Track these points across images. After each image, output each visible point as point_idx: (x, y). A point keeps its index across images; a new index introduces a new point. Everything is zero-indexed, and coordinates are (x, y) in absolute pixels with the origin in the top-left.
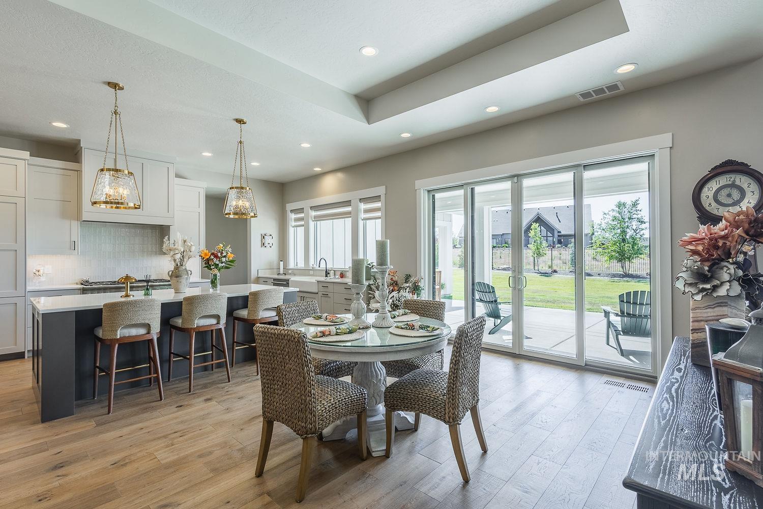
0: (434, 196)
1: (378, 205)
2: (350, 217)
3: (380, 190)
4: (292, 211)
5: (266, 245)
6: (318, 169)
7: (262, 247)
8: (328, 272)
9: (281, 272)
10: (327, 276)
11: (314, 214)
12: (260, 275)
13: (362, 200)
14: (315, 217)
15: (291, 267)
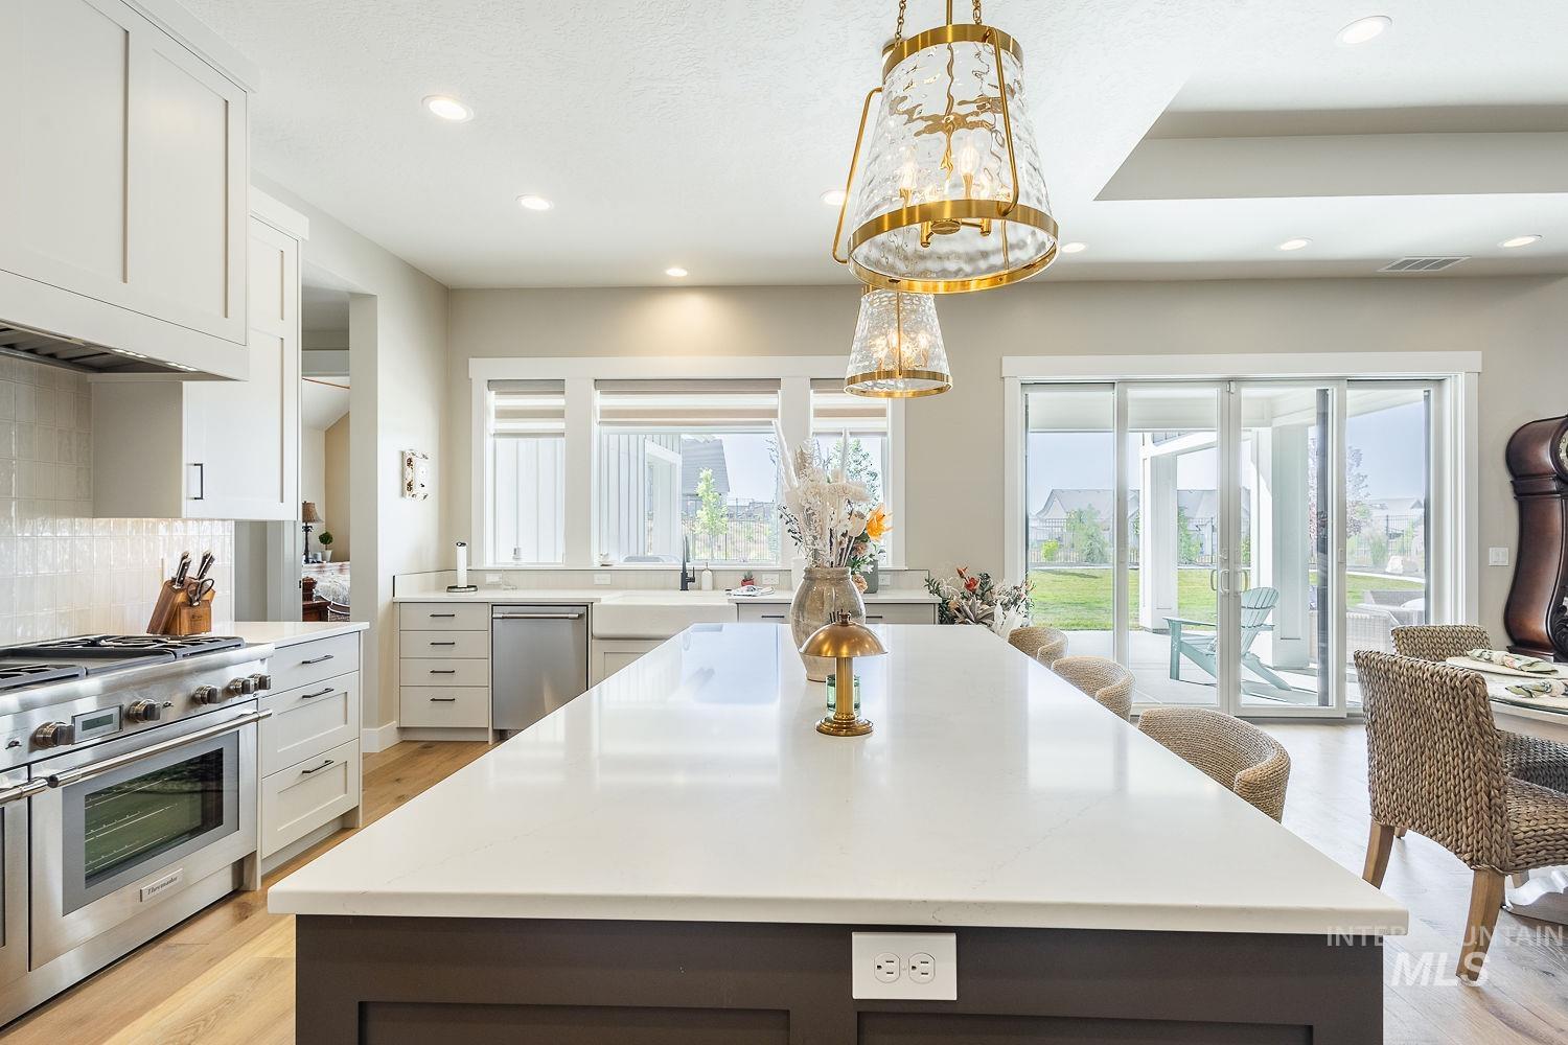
4: (492, 384)
5: (417, 489)
6: (677, 273)
7: (403, 495)
8: (690, 575)
9: (462, 581)
10: (684, 588)
11: (601, 401)
12: (400, 596)
13: (818, 383)
14: (609, 411)
15: (489, 564)
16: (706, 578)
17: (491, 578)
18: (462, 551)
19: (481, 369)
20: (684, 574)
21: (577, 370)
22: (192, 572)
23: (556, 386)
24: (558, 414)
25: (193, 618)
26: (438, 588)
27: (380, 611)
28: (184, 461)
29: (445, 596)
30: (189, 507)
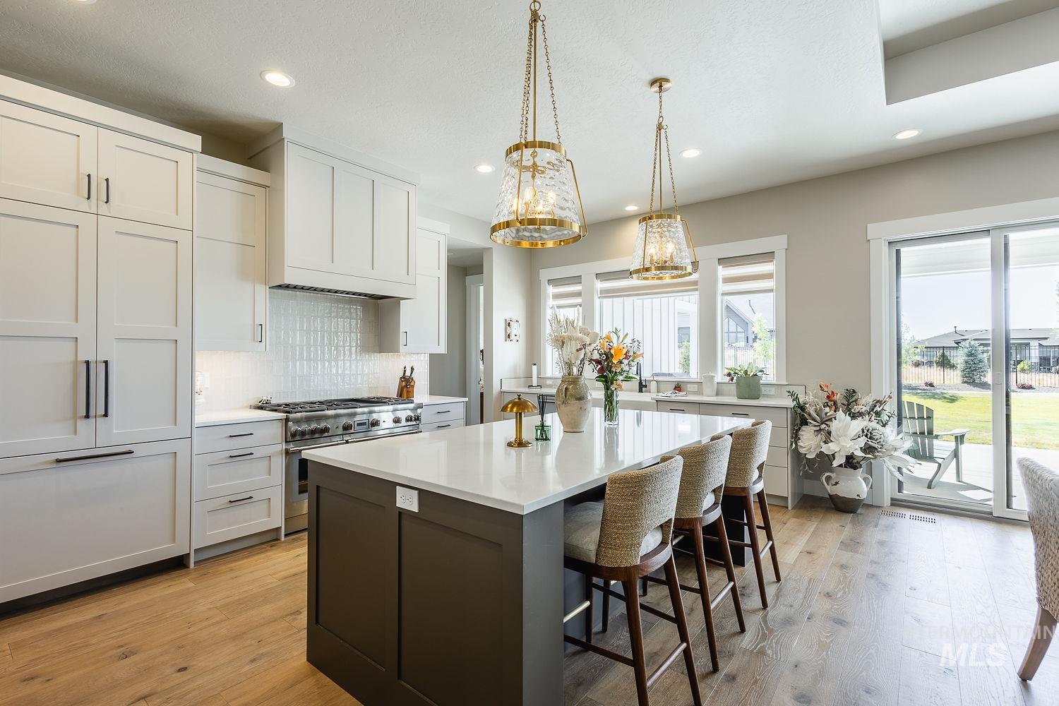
0: (898, 252)
1: (768, 268)
2: (697, 290)
3: (777, 243)
4: (550, 281)
5: (513, 337)
6: (632, 208)
7: (506, 340)
8: (644, 384)
9: (535, 384)
10: (641, 391)
11: (600, 285)
12: (504, 389)
13: (723, 261)
14: (604, 290)
15: (549, 374)
16: (653, 386)
17: (549, 382)
18: (535, 368)
19: (545, 274)
20: (641, 383)
21: (586, 270)
22: (408, 374)
23: (577, 279)
24: (578, 294)
25: (407, 392)
26: (525, 387)
27: (494, 396)
28: (401, 331)
29: (527, 390)
30: (402, 349)
